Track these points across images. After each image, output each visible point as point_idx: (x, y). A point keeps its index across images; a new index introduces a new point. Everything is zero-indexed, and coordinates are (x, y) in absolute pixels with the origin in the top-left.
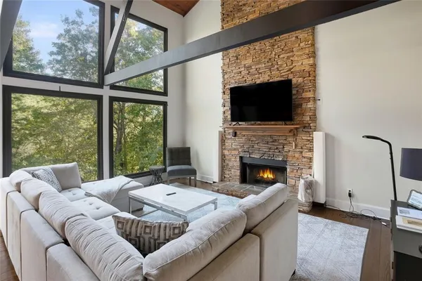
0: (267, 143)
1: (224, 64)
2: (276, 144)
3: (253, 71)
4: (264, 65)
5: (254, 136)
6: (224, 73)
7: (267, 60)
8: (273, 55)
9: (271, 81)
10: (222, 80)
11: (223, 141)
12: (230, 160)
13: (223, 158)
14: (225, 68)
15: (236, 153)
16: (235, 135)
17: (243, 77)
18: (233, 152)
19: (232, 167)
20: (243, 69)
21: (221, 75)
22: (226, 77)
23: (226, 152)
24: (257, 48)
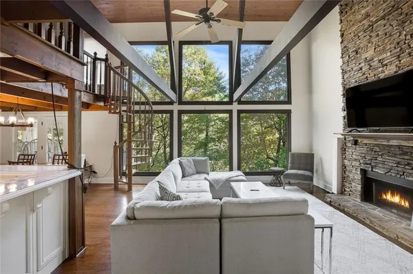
0: (395, 155)
1: (344, 63)
2: (406, 157)
3: (375, 63)
4: (389, 54)
5: (377, 145)
6: (344, 72)
7: (393, 46)
8: (403, 37)
9: (400, 72)
10: (341, 81)
11: (343, 149)
12: (351, 172)
13: (343, 169)
14: (345, 68)
15: (358, 164)
16: (356, 143)
17: (364, 74)
18: (354, 163)
19: (353, 180)
20: (364, 64)
21: (341, 76)
22: (345, 77)
23: (346, 162)
24: (380, 33)
